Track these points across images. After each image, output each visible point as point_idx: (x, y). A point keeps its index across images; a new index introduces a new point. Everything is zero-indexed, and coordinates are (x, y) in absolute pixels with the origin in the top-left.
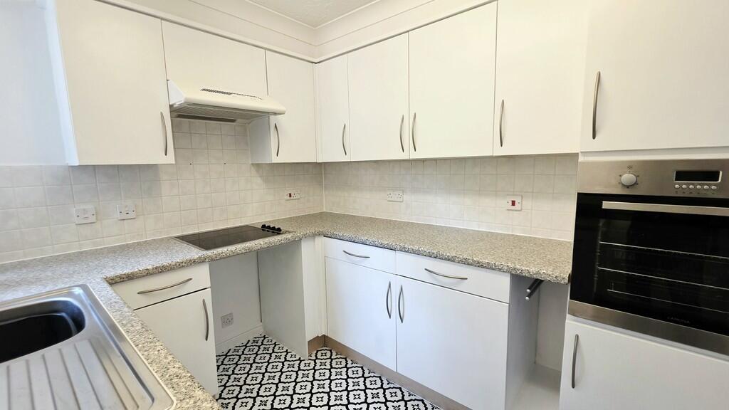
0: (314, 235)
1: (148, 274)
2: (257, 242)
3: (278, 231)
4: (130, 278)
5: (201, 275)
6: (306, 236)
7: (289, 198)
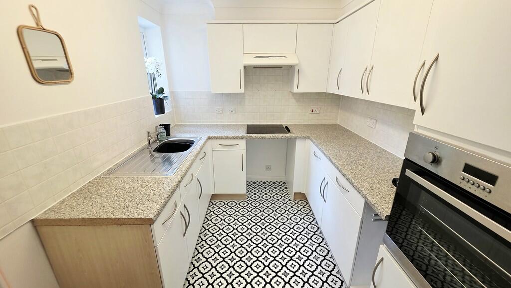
0: (305, 138)
1: (222, 138)
2: (269, 135)
3: (288, 130)
4: (216, 138)
5: (242, 144)
6: (299, 137)
7: (311, 112)
